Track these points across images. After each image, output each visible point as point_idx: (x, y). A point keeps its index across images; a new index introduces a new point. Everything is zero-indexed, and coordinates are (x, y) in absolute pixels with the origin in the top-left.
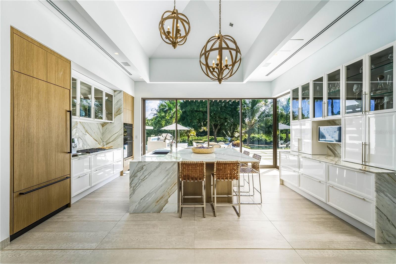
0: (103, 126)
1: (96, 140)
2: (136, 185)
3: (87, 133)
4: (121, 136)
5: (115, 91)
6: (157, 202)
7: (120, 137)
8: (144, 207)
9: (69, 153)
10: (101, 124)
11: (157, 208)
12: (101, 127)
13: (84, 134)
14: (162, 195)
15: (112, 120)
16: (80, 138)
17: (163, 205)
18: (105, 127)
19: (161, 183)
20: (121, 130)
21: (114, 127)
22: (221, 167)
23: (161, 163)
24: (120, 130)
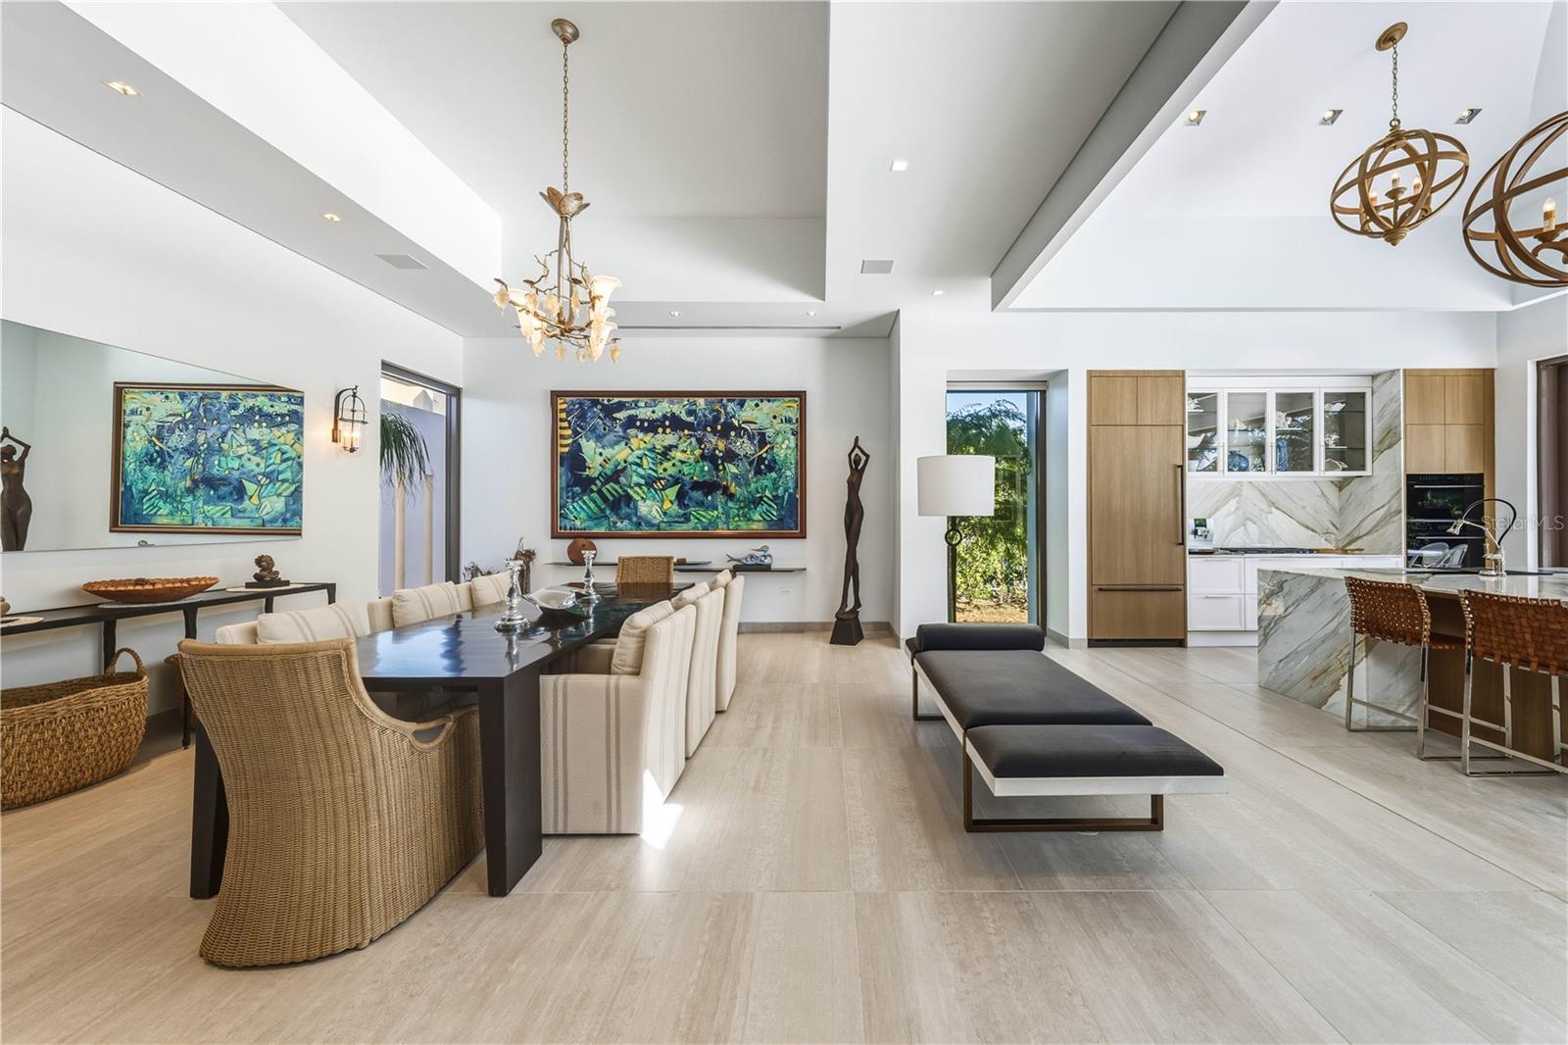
0: (1340, 489)
1: (1307, 527)
2: (1269, 624)
3: (1273, 509)
4: (1396, 519)
5: (1374, 377)
6: (1315, 678)
7: (1394, 522)
8: (1285, 682)
9: (1180, 544)
10: (1332, 482)
11: (1313, 694)
12: (1332, 493)
13: (1261, 510)
14: (1324, 664)
15: (1363, 467)
16: (1250, 520)
17: (1329, 690)
18: (1347, 490)
19: (1322, 634)
20: (1398, 496)
21: (1372, 489)
22: (1490, 615)
23: (1322, 581)
24: (1393, 497)
